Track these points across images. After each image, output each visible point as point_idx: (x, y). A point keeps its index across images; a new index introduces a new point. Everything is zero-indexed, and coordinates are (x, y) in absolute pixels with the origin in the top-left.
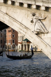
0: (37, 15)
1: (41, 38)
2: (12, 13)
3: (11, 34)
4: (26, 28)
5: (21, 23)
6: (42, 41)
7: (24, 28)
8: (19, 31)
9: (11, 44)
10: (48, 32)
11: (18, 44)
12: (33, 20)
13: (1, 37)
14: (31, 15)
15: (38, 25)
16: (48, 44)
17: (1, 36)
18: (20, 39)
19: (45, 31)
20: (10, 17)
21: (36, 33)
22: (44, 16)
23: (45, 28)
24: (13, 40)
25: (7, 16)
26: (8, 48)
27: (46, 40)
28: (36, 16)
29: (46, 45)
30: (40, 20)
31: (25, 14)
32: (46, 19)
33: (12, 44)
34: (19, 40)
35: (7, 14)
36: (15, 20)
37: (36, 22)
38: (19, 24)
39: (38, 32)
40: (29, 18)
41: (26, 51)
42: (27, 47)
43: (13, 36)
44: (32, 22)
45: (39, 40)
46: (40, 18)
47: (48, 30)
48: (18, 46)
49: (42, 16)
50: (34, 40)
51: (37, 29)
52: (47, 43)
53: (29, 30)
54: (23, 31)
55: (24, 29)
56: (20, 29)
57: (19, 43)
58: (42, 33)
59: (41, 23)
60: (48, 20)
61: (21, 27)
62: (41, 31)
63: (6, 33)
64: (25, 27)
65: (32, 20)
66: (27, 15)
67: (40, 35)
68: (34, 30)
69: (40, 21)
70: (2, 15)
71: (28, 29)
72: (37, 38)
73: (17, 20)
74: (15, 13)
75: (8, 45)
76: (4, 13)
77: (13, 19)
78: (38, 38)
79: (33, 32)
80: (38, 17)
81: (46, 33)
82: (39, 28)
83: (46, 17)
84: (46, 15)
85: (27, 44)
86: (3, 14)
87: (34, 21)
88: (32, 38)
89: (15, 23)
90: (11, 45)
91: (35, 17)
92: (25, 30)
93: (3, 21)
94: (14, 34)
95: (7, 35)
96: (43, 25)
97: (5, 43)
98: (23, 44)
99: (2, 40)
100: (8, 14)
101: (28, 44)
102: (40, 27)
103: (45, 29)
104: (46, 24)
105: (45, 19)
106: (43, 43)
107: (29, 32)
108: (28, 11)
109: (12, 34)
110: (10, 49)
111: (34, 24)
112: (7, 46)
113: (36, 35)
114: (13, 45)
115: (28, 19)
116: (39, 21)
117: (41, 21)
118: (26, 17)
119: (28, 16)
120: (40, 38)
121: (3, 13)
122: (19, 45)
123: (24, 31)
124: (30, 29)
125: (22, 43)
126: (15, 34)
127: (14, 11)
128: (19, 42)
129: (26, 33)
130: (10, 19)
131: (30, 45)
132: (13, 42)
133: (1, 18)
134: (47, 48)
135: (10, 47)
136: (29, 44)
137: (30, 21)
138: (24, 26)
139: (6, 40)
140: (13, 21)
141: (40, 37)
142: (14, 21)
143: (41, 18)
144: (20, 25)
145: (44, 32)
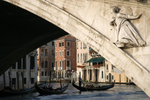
0: (123, 10)
1: (131, 56)
2: (75, 8)
3: (63, 51)
4: (102, 36)
5: (92, 26)
6: (133, 62)
7: (96, 36)
8: (88, 43)
9: (63, 69)
10: (144, 43)
11: (77, 68)
12: (115, 20)
13: (46, 55)
14: (112, 11)
15: (126, 30)
16: (145, 68)
17: (46, 53)
18: (81, 60)
19: (140, 41)
20: (70, 15)
21: (122, 46)
22: (137, 12)
23: (139, 35)
24: (68, 62)
25: (65, 14)
26: (57, 77)
27: (141, 60)
28: (120, 12)
29: (142, 70)
30: (128, 20)
31: (100, 10)
32: (141, 18)
33: (65, 69)
34: (78, 62)
35: (64, 9)
36: (81, 22)
37: (120, 25)
38: (87, 28)
39: (125, 44)
40: (106, 16)
41: (93, 82)
42: (93, 74)
43: (68, 54)
44: (113, 24)
45: (128, 59)
46: (129, 17)
47: (144, 39)
48: (77, 72)
49: (134, 12)
50: (118, 59)
51: (124, 38)
52: (144, 65)
53: (108, 40)
54: (95, 43)
55: (97, 39)
56: (90, 38)
57: (79, 67)
58: (133, 46)
59: (130, 25)
60: (144, 19)
61: (91, 35)
62: (131, 42)
63: (55, 49)
64: (99, 34)
65: (113, 20)
66: (103, 11)
67: (129, 50)
68: (118, 41)
69: (130, 22)
70: (55, 11)
71: (106, 39)
72: (123, 55)
73: (84, 21)
74: (80, 7)
75: (58, 71)
76: (58, 9)
77: (75, 18)
78: (125, 57)
79: (114, 43)
80: (125, 15)
81: (141, 46)
82: (126, 36)
83: (140, 14)
84: (142, 11)
85: (93, 69)
86: (56, 9)
87: (118, 22)
88: (114, 56)
89: (79, 27)
90: (64, 71)
91: (118, 15)
92: (99, 40)
93: (56, 24)
94: (68, 49)
95: (56, 52)
96: (136, 29)
97: (53, 67)
98: (87, 69)
99: (48, 61)
100: (66, 10)
101: (95, 69)
102: (128, 34)
103: (138, 37)
104: (141, 29)
105: (139, 18)
106: (134, 66)
107: (107, 44)
108: (106, 4)
109: (65, 50)
110: (63, 78)
111: (117, 28)
112: (56, 72)
113: (121, 50)
114: (68, 70)
115: (106, 19)
116: (127, 22)
117: (132, 21)
118: (102, 14)
119: (104, 14)
120: (128, 56)
121: (58, 7)
122: (79, 71)
123: (97, 43)
124: (110, 37)
125: (85, 66)
126: (71, 51)
127: (78, 4)
128: (78, 64)
129: (100, 46)
130: (70, 18)
131: (99, 70)
132: (68, 65)
133: (54, 17)
134: (144, 76)
135: (61, 74)
136: (98, 68)
137: (109, 23)
138: (97, 33)
139: (55, 61)
140: (76, 23)
141: (129, 54)
142: (78, 23)
143: (131, 16)
144: (90, 30)
145: (137, 44)
